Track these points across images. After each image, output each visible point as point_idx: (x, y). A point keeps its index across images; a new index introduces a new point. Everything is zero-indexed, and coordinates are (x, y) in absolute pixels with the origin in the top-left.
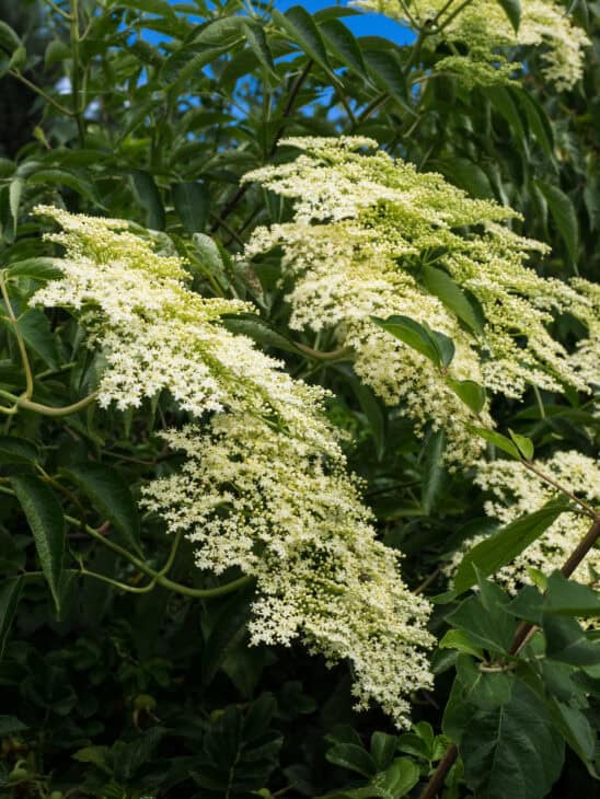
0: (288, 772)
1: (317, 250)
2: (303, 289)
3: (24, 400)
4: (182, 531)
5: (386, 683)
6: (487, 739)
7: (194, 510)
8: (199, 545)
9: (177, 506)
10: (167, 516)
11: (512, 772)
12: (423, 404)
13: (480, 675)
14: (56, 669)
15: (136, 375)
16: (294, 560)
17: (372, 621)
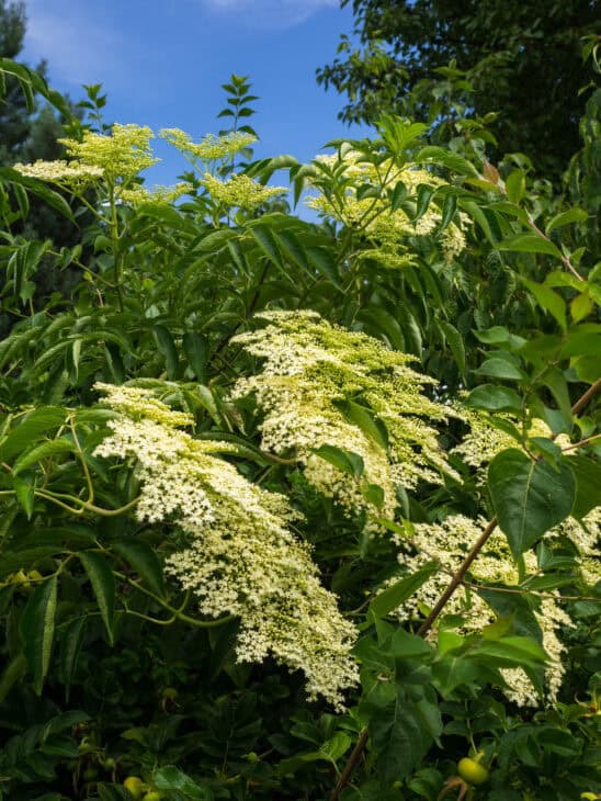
0: (271, 739)
1: (278, 396)
2: (268, 424)
3: (88, 504)
4: (192, 589)
5: (327, 683)
6: (386, 720)
7: (200, 574)
8: (203, 598)
9: (188, 571)
10: (182, 578)
11: (403, 741)
12: (349, 497)
13: (377, 682)
14: (109, 672)
15: (160, 499)
16: (265, 604)
17: (318, 642)
